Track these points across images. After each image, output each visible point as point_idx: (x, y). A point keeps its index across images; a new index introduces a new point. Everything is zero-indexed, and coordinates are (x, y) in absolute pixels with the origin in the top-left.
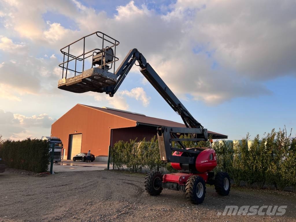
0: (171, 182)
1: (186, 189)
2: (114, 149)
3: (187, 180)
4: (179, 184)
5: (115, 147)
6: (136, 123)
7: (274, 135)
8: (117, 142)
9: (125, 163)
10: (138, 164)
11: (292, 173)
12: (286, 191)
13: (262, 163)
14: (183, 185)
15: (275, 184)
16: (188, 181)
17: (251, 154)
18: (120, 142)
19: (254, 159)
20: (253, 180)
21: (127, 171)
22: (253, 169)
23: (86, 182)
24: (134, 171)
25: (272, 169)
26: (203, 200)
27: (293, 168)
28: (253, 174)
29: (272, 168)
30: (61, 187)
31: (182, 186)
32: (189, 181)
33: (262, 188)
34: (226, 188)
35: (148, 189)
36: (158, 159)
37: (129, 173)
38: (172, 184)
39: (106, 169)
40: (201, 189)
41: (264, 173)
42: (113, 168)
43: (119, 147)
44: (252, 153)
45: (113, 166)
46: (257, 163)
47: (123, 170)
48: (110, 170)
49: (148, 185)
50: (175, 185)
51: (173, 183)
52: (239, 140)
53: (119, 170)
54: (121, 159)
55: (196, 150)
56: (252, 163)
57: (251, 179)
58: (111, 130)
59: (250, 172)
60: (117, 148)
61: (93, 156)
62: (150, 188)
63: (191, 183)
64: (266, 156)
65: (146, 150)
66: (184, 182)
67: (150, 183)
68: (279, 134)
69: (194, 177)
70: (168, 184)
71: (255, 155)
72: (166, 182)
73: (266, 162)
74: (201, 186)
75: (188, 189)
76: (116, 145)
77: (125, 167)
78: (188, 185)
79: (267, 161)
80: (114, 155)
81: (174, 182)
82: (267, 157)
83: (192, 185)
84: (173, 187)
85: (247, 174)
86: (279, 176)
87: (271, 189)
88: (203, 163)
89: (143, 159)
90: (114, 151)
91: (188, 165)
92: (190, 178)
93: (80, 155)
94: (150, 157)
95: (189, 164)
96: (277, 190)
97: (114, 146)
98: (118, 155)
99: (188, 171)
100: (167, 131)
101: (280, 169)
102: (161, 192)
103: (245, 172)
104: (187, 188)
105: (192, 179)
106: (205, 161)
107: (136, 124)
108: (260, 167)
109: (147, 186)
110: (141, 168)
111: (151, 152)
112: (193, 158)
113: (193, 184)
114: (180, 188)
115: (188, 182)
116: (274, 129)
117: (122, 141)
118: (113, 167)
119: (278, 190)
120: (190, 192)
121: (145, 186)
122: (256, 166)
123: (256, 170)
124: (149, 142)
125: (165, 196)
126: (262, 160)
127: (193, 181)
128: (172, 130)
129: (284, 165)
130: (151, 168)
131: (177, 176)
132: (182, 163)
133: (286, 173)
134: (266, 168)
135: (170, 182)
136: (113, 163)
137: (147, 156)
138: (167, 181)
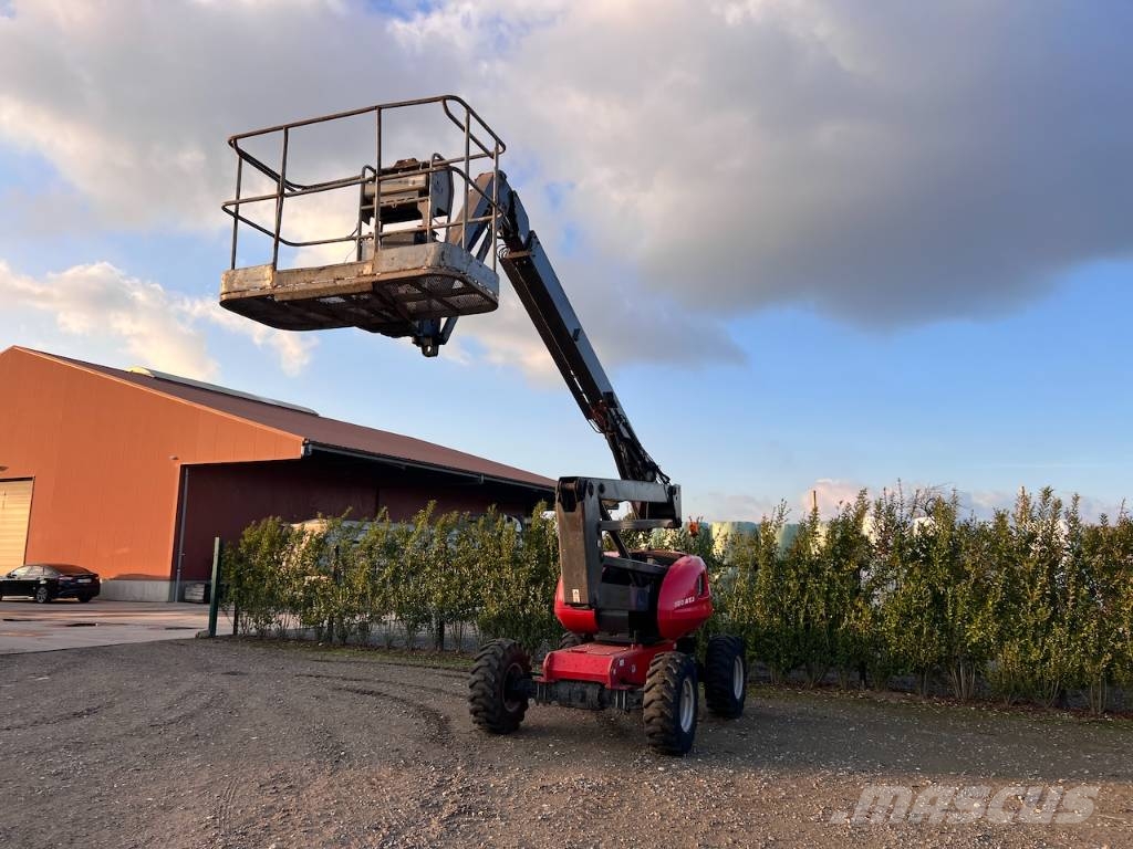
0: (575, 681)
1: (647, 706)
2: (243, 550)
3: (648, 673)
4: (608, 686)
5: (249, 545)
6: (304, 444)
7: (865, 509)
8: (257, 524)
9: (294, 606)
10: (351, 612)
11: (918, 632)
12: (894, 691)
13: (828, 600)
14: (624, 687)
15: (862, 668)
16: (650, 676)
17: (794, 574)
18: (270, 522)
19: (803, 588)
20: (796, 658)
21: (300, 639)
22: (797, 623)
23: (172, 695)
24: (331, 639)
25: (857, 622)
26: (693, 738)
27: (922, 616)
28: (796, 637)
29: (856, 618)
30: (78, 723)
31: (620, 692)
32: (654, 673)
33: (820, 685)
34: (738, 695)
35: (486, 709)
36: (443, 591)
37: (316, 649)
38: (578, 687)
39: (204, 635)
40: (687, 699)
41: (830, 633)
42: (235, 630)
43: (265, 543)
44: (796, 569)
45: (232, 619)
46: (811, 600)
47: (283, 637)
48: (222, 637)
49: (484, 695)
50: (592, 692)
51: (583, 682)
52: (733, 524)
53: (262, 638)
54: (271, 594)
55: (650, 562)
56: (793, 603)
57: (789, 657)
58: (183, 467)
59: (787, 631)
60: (253, 548)
61: (94, 577)
62: (492, 707)
63: (665, 682)
64: (840, 578)
65: (393, 557)
66: (629, 678)
67: (493, 688)
68: (879, 506)
69: (671, 659)
70: (563, 689)
71: (806, 576)
72: (553, 681)
73: (840, 598)
74: (686, 692)
75: (653, 705)
76: (249, 535)
77: (291, 622)
78: (654, 689)
79: (841, 595)
80: (239, 579)
81: (586, 680)
82: (842, 582)
83: (668, 689)
84: (583, 699)
85: (778, 640)
86: (878, 642)
87: (850, 686)
88: (681, 607)
89: (375, 593)
90: (240, 560)
91: (626, 614)
92: (655, 663)
93: (22, 573)
94: (407, 581)
95: (630, 613)
96: (867, 687)
97: (242, 541)
98: (260, 574)
99: (624, 637)
100: (591, 494)
101: (882, 619)
102: (522, 717)
103: (768, 634)
104: (652, 701)
105: (668, 669)
106: (687, 602)
107: (302, 448)
108: (821, 615)
109: (483, 700)
110: (364, 627)
111: (413, 565)
112: (648, 589)
113: (672, 685)
114: (611, 701)
115: (654, 677)
116: (864, 492)
117: (278, 519)
118: (236, 625)
119: (872, 689)
120: (662, 715)
121: (472, 700)
122: (807, 611)
123: (807, 627)
124: (403, 526)
125: (540, 732)
126: (828, 592)
127: (671, 674)
128: (602, 489)
129: (896, 608)
130: (412, 628)
131: (599, 658)
132: (604, 610)
133: (899, 632)
134: (840, 618)
135: (571, 679)
136: (232, 607)
137: (395, 579)
138: (555, 678)
